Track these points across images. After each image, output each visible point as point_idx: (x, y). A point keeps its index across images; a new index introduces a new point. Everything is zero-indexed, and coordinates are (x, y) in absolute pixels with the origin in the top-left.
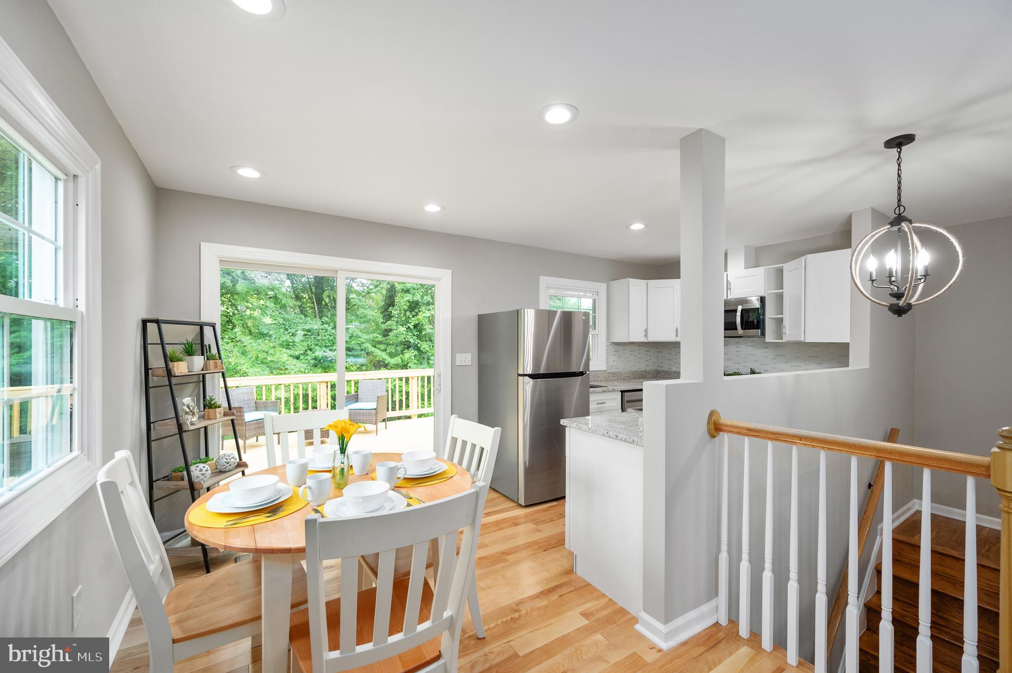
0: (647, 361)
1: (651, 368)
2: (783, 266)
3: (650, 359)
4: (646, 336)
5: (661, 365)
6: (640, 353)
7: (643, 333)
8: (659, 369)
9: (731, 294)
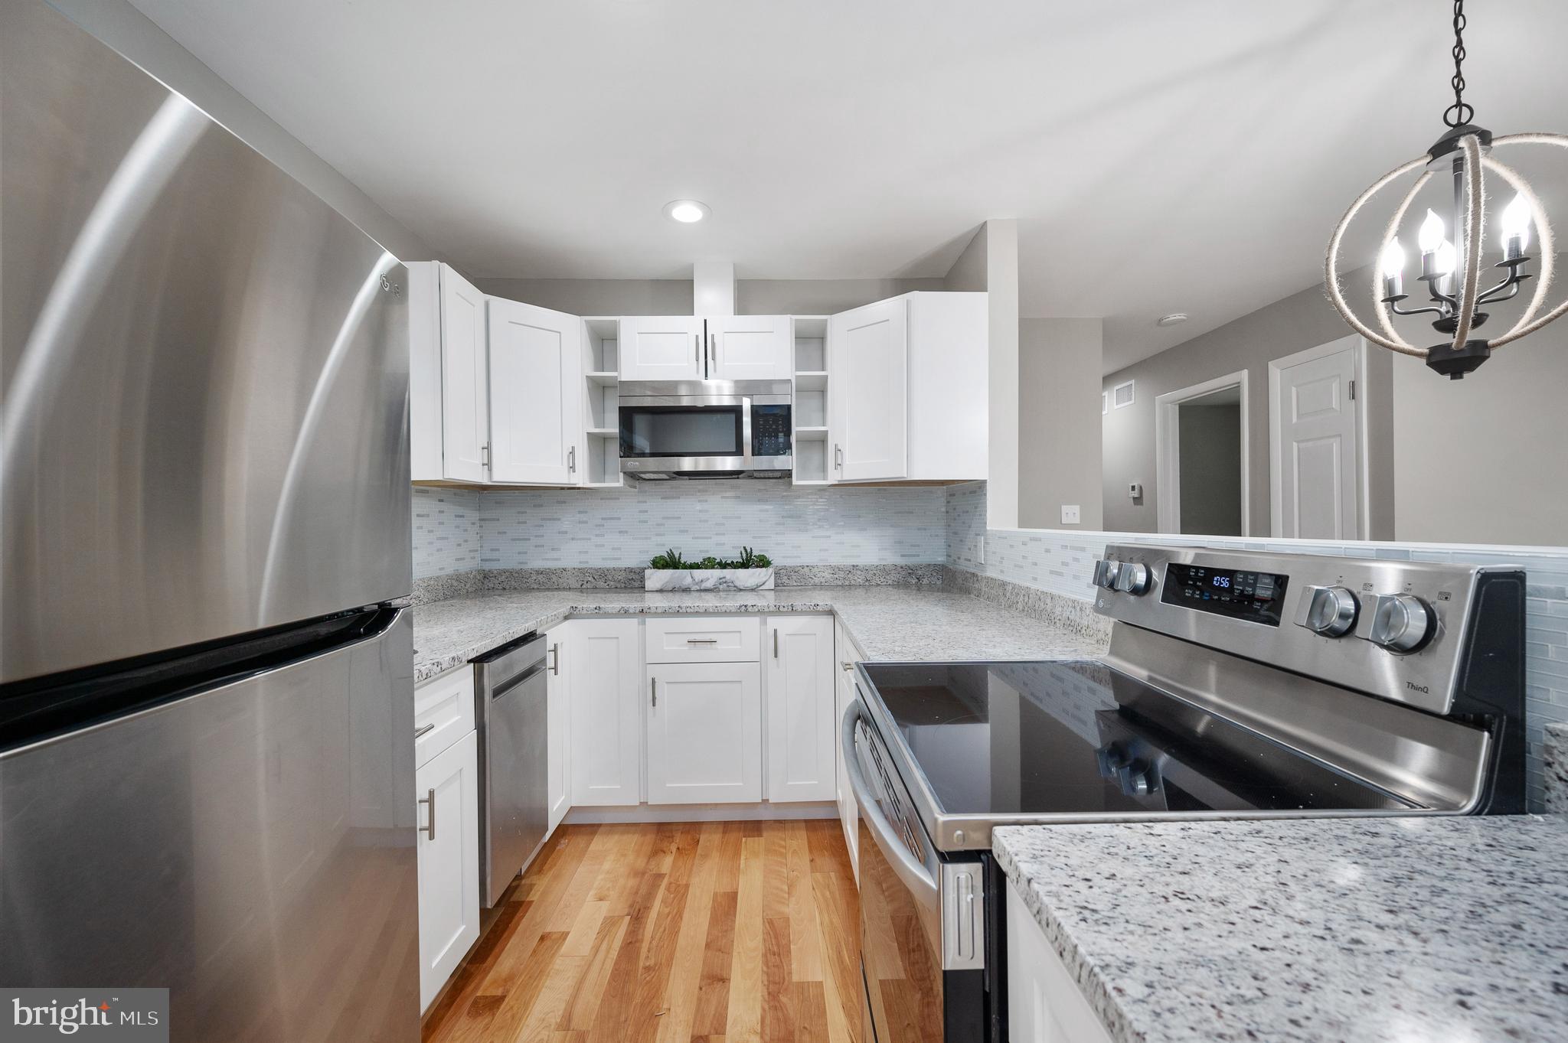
0: (459, 545)
1: (468, 565)
2: (826, 320)
3: (466, 541)
4: (489, 465)
5: (495, 555)
6: (440, 523)
7: (480, 457)
8: (487, 566)
9: (715, 371)
